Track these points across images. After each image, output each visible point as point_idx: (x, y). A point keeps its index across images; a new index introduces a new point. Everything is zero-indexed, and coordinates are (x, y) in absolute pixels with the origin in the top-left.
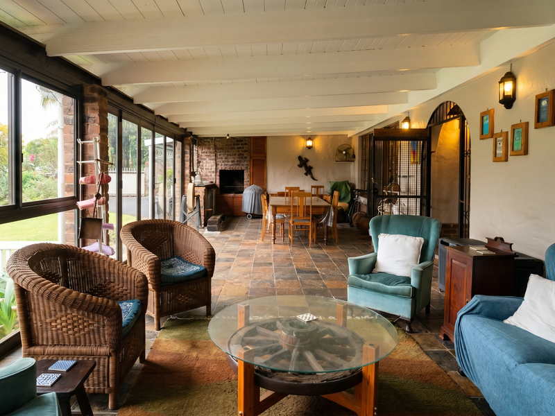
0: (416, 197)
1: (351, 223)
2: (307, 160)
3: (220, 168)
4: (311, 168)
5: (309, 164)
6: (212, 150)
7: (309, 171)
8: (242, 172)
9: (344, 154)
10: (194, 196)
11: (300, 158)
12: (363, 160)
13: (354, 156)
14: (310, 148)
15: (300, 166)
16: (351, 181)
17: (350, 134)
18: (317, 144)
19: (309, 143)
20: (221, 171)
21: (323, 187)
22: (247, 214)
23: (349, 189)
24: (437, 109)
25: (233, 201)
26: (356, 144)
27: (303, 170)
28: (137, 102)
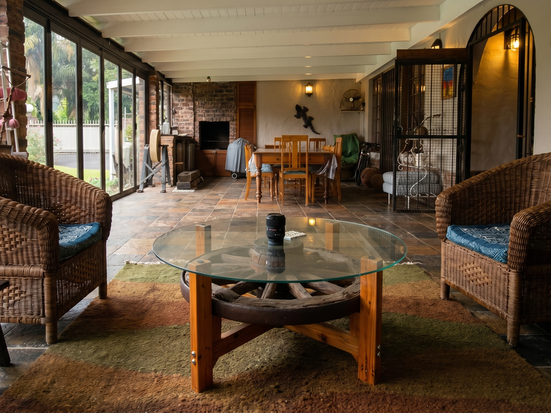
0: (452, 137)
1: (359, 182)
2: (306, 110)
3: (199, 119)
4: (311, 119)
5: (309, 114)
6: (190, 98)
7: (309, 123)
8: (227, 124)
9: (351, 101)
10: (159, 145)
11: (298, 108)
12: (374, 108)
13: (364, 104)
14: (309, 95)
15: (298, 116)
16: (361, 133)
17: (359, 77)
18: (318, 89)
19: (309, 89)
20: (201, 123)
21: (324, 140)
22: (232, 173)
23: (358, 143)
24: (482, 20)
25: (216, 158)
26: (366, 89)
27: (302, 122)
28: (73, 13)
